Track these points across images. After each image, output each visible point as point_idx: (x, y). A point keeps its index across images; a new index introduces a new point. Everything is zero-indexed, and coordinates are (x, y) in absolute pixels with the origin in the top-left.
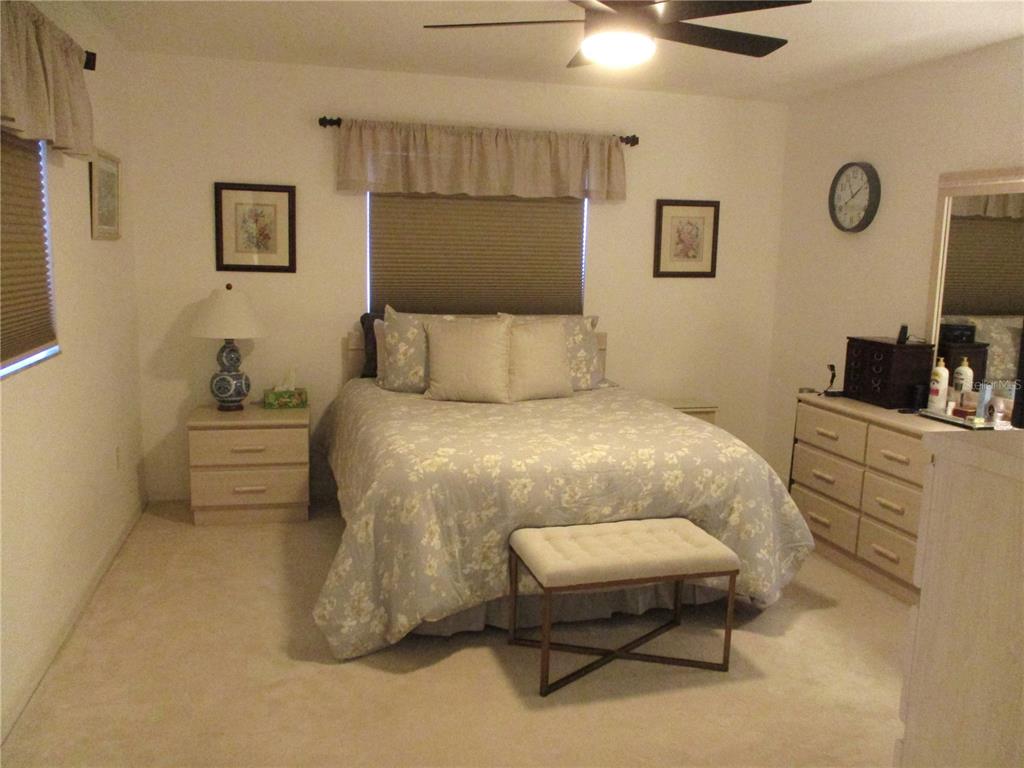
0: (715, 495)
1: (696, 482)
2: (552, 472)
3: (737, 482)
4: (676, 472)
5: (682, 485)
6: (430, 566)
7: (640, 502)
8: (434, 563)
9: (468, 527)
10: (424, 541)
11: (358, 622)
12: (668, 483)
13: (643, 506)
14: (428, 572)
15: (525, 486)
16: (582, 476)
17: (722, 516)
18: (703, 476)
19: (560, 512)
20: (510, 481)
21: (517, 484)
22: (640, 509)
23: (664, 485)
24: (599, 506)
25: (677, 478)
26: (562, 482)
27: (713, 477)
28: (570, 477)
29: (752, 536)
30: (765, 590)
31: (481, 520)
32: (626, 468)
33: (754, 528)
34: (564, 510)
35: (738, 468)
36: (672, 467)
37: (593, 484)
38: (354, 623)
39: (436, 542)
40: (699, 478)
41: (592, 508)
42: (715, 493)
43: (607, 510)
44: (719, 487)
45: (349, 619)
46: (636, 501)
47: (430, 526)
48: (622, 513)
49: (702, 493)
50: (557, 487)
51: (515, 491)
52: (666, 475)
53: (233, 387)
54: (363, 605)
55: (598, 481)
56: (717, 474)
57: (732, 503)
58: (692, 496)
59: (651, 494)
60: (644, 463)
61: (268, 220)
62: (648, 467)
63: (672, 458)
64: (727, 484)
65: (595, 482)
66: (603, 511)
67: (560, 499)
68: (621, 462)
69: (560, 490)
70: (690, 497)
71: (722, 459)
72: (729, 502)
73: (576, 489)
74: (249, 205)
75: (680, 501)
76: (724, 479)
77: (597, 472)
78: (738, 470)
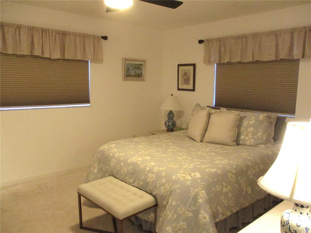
0: (162, 192)
1: (158, 183)
2: (122, 160)
3: (173, 190)
5: (153, 182)
6: (91, 177)
7: (140, 182)
9: (103, 170)
12: (149, 179)
15: (114, 162)
16: (128, 164)
17: (164, 203)
18: (161, 181)
21: (113, 160)
22: (140, 185)
23: (147, 179)
24: (130, 178)
25: (152, 178)
26: (123, 164)
28: (126, 163)
29: (169, 218)
31: (106, 169)
32: (141, 167)
34: (121, 175)
36: (153, 173)
39: (96, 171)
41: (127, 178)
42: (162, 190)
43: (132, 181)
44: (165, 189)
47: (95, 165)
49: (158, 189)
50: (121, 166)
51: (112, 163)
53: (167, 124)
55: (132, 168)
56: (167, 183)
57: (169, 199)
58: (155, 188)
59: (143, 181)
60: (147, 167)
61: (188, 75)
62: (147, 169)
63: (156, 170)
64: (168, 189)
65: (130, 168)
66: (130, 181)
67: (121, 170)
68: (141, 164)
69: (121, 168)
70: (154, 188)
71: (174, 178)
72: (167, 198)
73: (125, 169)
74: (184, 70)
75: (151, 188)
76: (168, 186)
77: (132, 165)
78: (177, 185)
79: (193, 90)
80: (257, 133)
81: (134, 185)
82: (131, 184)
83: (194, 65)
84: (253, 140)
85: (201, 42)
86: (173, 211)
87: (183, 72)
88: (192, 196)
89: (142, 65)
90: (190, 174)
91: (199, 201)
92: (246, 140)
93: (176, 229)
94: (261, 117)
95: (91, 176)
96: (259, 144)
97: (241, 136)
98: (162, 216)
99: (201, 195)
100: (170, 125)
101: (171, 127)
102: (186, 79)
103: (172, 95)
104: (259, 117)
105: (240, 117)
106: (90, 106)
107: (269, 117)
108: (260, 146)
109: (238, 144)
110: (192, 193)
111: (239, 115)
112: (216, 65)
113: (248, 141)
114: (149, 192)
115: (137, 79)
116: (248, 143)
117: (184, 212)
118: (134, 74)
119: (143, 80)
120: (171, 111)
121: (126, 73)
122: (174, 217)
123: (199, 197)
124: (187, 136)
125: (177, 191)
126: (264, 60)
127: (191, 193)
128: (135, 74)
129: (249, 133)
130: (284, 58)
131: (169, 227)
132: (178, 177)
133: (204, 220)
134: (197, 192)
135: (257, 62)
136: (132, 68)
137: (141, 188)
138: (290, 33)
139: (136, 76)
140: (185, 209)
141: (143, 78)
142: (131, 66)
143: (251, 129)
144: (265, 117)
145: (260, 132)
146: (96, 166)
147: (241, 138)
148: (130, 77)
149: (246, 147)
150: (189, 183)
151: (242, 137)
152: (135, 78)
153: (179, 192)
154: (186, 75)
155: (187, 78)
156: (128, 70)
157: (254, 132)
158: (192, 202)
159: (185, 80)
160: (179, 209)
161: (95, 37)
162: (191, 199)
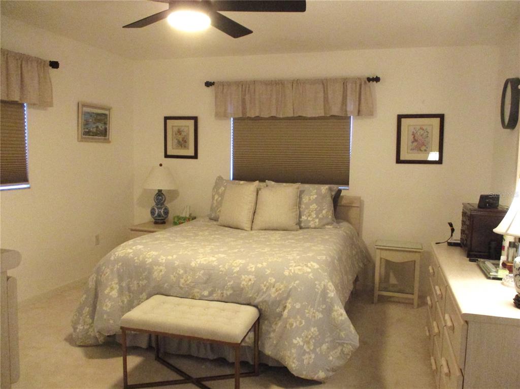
0: (273, 296)
1: (262, 285)
2: (178, 265)
3: (290, 289)
4: (251, 277)
5: (253, 285)
6: (106, 305)
7: (225, 291)
8: (109, 304)
9: (132, 289)
10: (106, 292)
11: (84, 328)
13: (227, 294)
14: (104, 308)
15: (161, 271)
16: (194, 270)
17: (278, 310)
18: (267, 282)
19: (178, 289)
20: (154, 267)
21: (157, 269)
22: (225, 295)
23: (241, 283)
24: (201, 289)
25: (250, 280)
26: (182, 272)
27: (275, 282)
28: (187, 269)
29: (294, 327)
30: (293, 366)
31: (139, 286)
32: (221, 269)
33: (296, 322)
34: (181, 288)
35: (296, 280)
36: (249, 273)
37: (199, 276)
38: (82, 328)
39: (115, 293)
40: (265, 283)
41: (196, 290)
42: (273, 294)
43: (206, 293)
44: (277, 291)
45: (80, 325)
46: (223, 290)
48: (215, 296)
49: (264, 293)
50: (178, 274)
51: (155, 273)
52: (243, 277)
53: (157, 213)
54: (86, 320)
55: (202, 274)
56: (278, 282)
57: (286, 303)
58: (258, 293)
59: (232, 288)
60: (233, 268)
61: (185, 134)
62: (235, 271)
63: (252, 267)
64: (283, 290)
65: (200, 275)
66: (203, 293)
67: (179, 281)
68: (219, 265)
69: (180, 277)
70: (256, 294)
71: (286, 273)
72: (284, 302)
73: (189, 277)
74: (178, 126)
75: (251, 296)
76: (282, 286)
77: (203, 269)
78: (295, 281)
79: (195, 156)
80: (321, 210)
81: (211, 299)
82: (206, 298)
83: (195, 119)
84: (317, 220)
85: (208, 84)
86: (298, 317)
87: (175, 129)
88: (320, 292)
89: (105, 115)
90: (306, 265)
91: (329, 295)
92: (309, 221)
93: (307, 339)
94: (323, 190)
95: (108, 303)
96: (324, 225)
97: (302, 217)
98: (275, 330)
99: (330, 288)
100: (162, 213)
101: (163, 217)
102: (181, 140)
103: (161, 165)
104: (321, 191)
105: (300, 191)
106: (29, 188)
107: (330, 189)
108: (327, 227)
109: (301, 228)
110: (319, 287)
111: (298, 188)
112: (232, 119)
113: (312, 222)
114: (245, 302)
115: (99, 139)
116: (312, 224)
117: (314, 314)
118: (94, 130)
119: (108, 141)
120: (160, 191)
121: (84, 129)
122: (302, 323)
123: (328, 291)
124: (219, 225)
125: (299, 290)
126: (309, 116)
127: (318, 289)
128: (96, 130)
129: (312, 211)
130: (337, 114)
131: (298, 339)
132: (293, 271)
133: (340, 318)
134: (324, 285)
135: (300, 118)
136: (92, 120)
137: (226, 300)
138: (342, 83)
139: (99, 134)
140: (314, 309)
141: (107, 137)
142: (91, 116)
143: (314, 206)
144: (327, 189)
145: (324, 209)
146: (114, 286)
147: (302, 219)
148: (90, 135)
149: (309, 230)
150: (311, 275)
151: (304, 218)
152: (96, 137)
153: (301, 289)
154: (180, 134)
155: (183, 139)
156: (86, 123)
157: (318, 210)
158: (321, 299)
159: (179, 142)
160: (307, 311)
161: (39, 62)
162: (318, 296)
